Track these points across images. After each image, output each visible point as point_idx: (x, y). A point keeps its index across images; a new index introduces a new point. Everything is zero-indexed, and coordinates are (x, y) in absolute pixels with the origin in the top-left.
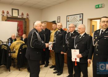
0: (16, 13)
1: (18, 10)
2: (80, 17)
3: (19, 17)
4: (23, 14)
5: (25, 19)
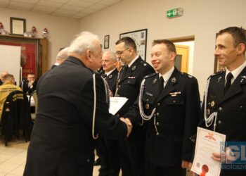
0: (20, 26)
1: (24, 21)
2: (142, 37)
3: (26, 35)
4: (34, 30)
5: (39, 40)
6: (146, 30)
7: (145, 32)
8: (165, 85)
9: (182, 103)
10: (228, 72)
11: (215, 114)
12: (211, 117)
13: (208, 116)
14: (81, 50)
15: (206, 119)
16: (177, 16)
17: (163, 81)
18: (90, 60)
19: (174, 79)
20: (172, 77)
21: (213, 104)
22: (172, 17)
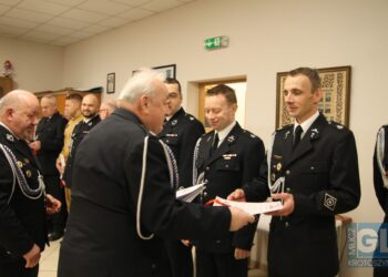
6: (174, 66)
7: (172, 68)
8: (220, 143)
9: (237, 169)
10: (296, 125)
11: (282, 179)
12: (277, 184)
13: (273, 183)
14: (133, 95)
15: (270, 187)
16: (221, 46)
17: (217, 139)
18: (146, 111)
19: (232, 138)
20: (230, 135)
21: (279, 167)
22: (213, 47)
